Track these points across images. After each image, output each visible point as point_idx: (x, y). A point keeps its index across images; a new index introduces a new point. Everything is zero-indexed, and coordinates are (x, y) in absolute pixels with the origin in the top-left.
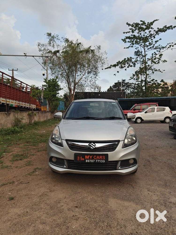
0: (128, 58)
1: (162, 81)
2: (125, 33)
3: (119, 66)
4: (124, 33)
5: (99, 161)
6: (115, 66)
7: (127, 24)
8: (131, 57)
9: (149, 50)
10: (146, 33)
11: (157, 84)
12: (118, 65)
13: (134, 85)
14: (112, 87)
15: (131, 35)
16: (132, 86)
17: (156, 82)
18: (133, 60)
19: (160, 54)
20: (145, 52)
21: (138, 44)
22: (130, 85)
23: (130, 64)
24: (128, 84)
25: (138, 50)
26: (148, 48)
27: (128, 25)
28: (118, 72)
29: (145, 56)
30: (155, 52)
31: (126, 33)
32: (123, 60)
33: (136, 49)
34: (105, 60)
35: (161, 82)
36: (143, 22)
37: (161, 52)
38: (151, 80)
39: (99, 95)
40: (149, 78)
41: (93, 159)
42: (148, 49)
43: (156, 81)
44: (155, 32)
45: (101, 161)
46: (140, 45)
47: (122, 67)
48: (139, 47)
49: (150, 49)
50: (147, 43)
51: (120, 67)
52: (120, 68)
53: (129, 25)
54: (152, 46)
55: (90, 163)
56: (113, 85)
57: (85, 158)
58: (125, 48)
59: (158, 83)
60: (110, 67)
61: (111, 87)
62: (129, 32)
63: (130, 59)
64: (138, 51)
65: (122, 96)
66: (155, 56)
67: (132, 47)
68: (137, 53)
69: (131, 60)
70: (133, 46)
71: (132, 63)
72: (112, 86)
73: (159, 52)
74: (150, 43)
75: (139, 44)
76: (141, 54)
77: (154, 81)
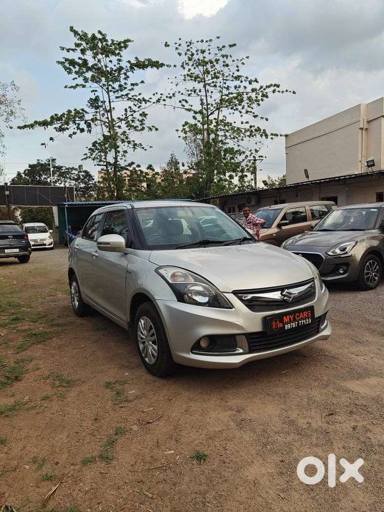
0: (75, 109)
1: (150, 167)
2: (65, 50)
3: (54, 126)
4: (63, 49)
5: (304, 322)
6: (45, 124)
7: (72, 29)
8: (83, 110)
9: (118, 99)
10: (111, 61)
11: (139, 173)
12: (51, 123)
13: (76, 172)
14: (23, 175)
15: (79, 58)
16: (72, 174)
17: (137, 169)
18: (88, 117)
19: (141, 112)
20: (110, 102)
21: (96, 82)
22: (68, 173)
23: (79, 124)
24: (62, 170)
25: (96, 97)
26: (117, 95)
27: (72, 34)
28: (51, 139)
29: (110, 111)
30: (130, 107)
31: (68, 50)
32: (64, 114)
33: (92, 91)
34: (16, 105)
35: (148, 168)
36: (103, 35)
37: (142, 108)
38: (127, 163)
39: (7, 193)
40: (123, 160)
41: (295, 320)
42: (117, 97)
43: (138, 166)
44: (129, 65)
45: (306, 322)
46: (101, 86)
47: (61, 129)
48: (100, 89)
49: (120, 99)
50: (116, 85)
51: (55, 128)
52: (57, 130)
53: (76, 33)
54: (124, 92)
55: (292, 329)
56: (25, 171)
57: (283, 322)
58: (66, 87)
59: (142, 172)
60: (32, 126)
61: (19, 174)
62: (73, 50)
63: (80, 114)
64: (97, 99)
65: (66, 195)
66: (132, 115)
67: (84, 86)
68: (95, 103)
69: (84, 116)
70: (85, 84)
71: (85, 123)
72: (22, 171)
73: (139, 107)
74: (120, 86)
75: (100, 82)
76: (101, 106)
77: (134, 166)
